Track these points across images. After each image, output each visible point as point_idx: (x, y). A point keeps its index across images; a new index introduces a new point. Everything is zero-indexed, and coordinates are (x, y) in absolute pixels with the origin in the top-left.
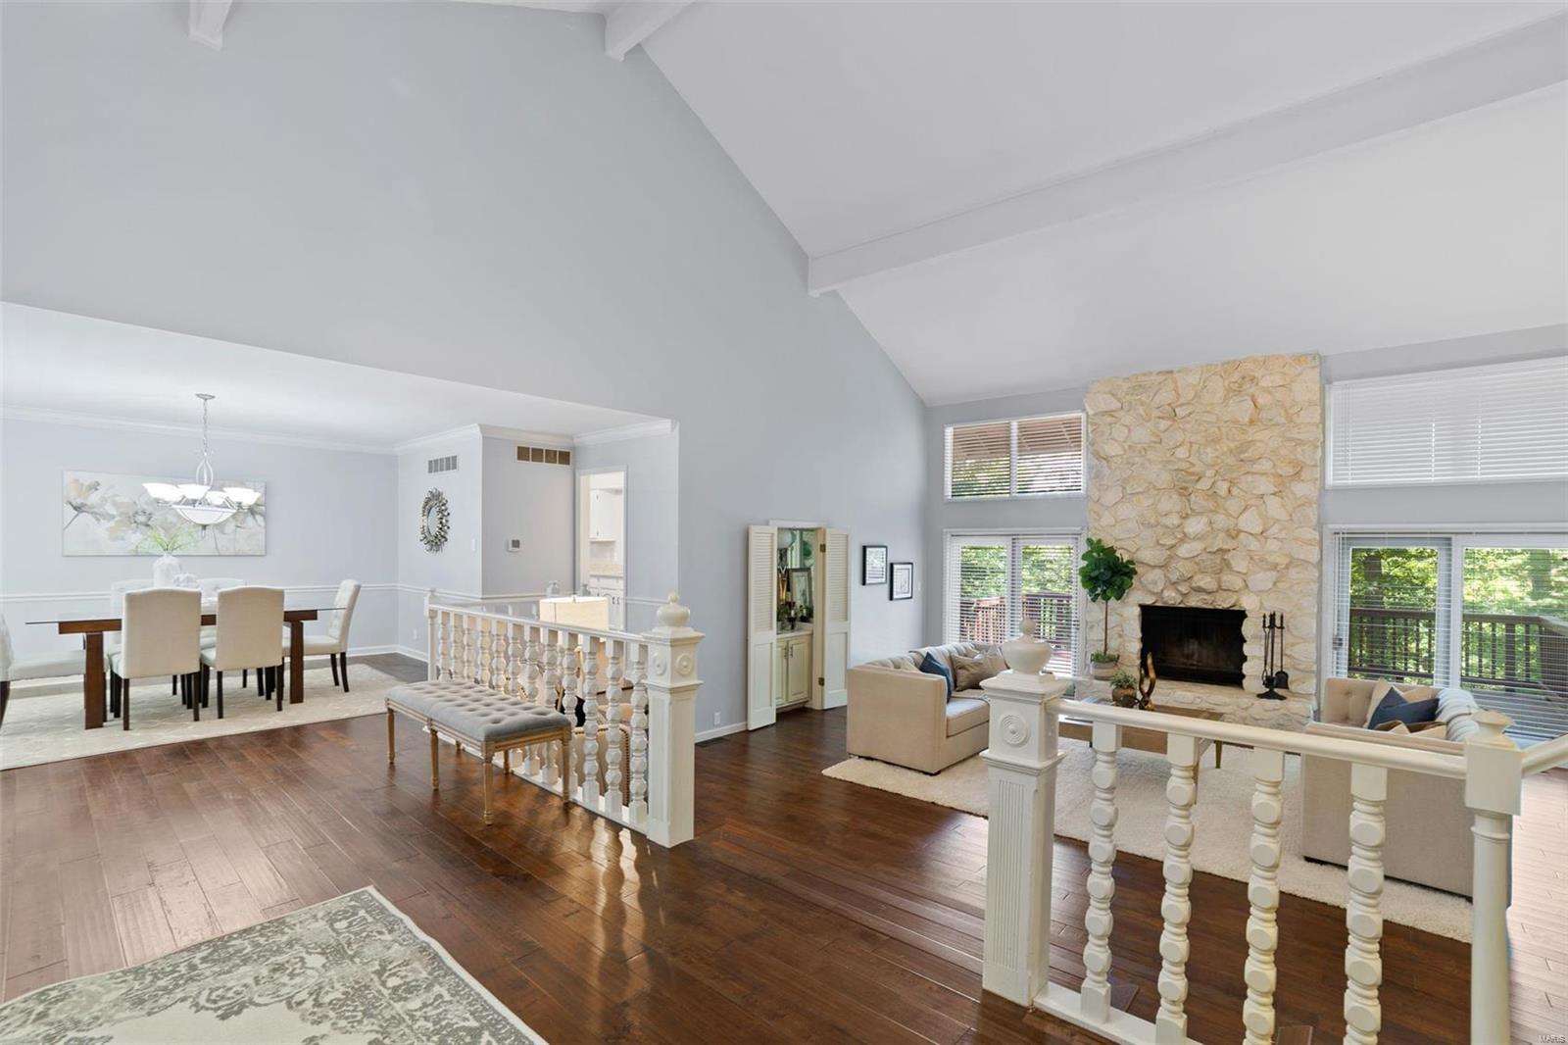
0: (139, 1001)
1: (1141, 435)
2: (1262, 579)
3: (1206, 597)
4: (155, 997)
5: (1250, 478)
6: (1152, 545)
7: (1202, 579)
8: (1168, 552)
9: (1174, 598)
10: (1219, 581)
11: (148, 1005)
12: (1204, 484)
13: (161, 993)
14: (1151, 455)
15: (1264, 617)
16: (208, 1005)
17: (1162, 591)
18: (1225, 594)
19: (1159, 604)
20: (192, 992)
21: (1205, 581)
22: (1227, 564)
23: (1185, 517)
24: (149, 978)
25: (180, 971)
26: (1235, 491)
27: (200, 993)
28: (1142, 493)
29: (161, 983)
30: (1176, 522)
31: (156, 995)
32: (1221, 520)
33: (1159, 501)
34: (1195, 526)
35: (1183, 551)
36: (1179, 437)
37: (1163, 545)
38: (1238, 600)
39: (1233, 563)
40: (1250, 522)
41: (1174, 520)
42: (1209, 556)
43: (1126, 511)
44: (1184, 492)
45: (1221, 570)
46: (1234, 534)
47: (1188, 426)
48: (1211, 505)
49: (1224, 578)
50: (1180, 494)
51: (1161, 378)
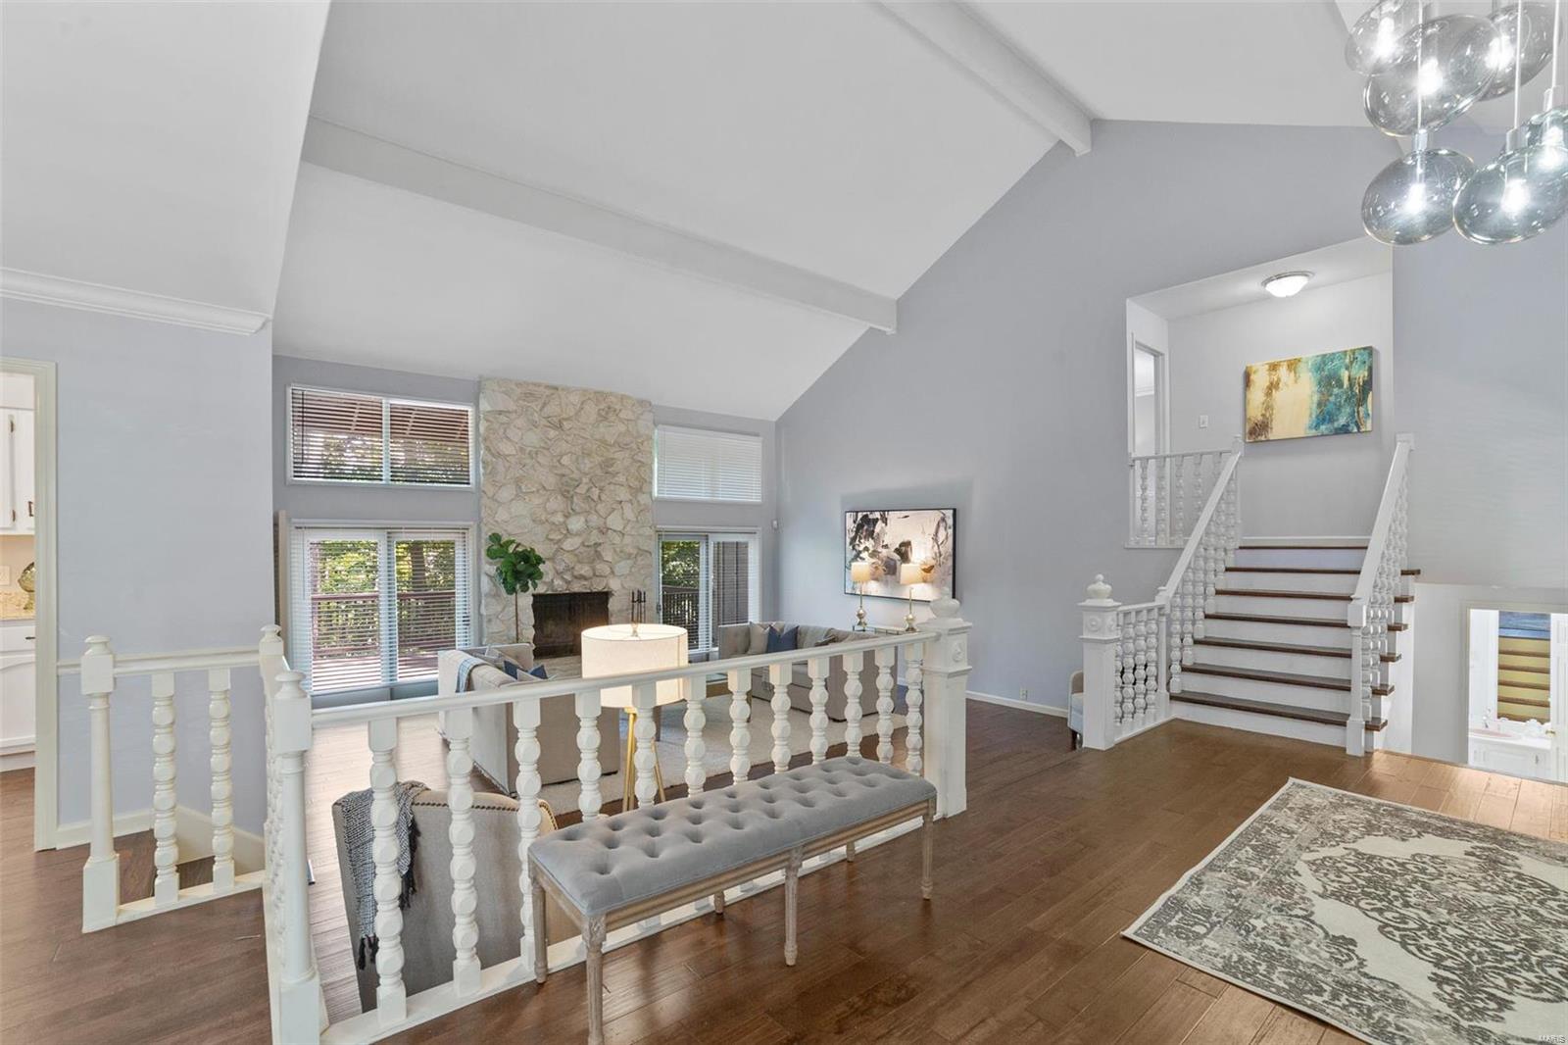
0: (1399, 1003)
1: (533, 439)
2: (623, 567)
3: (586, 583)
4: (1384, 995)
5: (612, 487)
6: (542, 540)
7: (582, 569)
8: (556, 546)
9: (561, 587)
10: (594, 570)
11: (1394, 994)
12: (582, 489)
13: (1377, 996)
14: (541, 459)
15: (633, 593)
16: (1354, 956)
17: (552, 580)
18: (598, 579)
19: (549, 592)
20: (1353, 975)
21: (584, 570)
22: (598, 555)
23: (567, 516)
24: (1376, 1015)
25: (1347, 1000)
26: (603, 497)
27: (1351, 970)
28: (533, 492)
29: (1369, 1002)
30: (562, 520)
31: (1382, 996)
32: (594, 519)
33: (548, 500)
34: (576, 524)
35: (568, 545)
36: (565, 446)
37: (551, 540)
38: (607, 584)
39: (603, 554)
40: (615, 522)
41: (559, 518)
42: (587, 549)
43: (520, 508)
44: (567, 494)
45: (594, 560)
46: (604, 531)
47: (569, 438)
48: (586, 506)
49: (598, 567)
50: (564, 496)
51: (548, 392)
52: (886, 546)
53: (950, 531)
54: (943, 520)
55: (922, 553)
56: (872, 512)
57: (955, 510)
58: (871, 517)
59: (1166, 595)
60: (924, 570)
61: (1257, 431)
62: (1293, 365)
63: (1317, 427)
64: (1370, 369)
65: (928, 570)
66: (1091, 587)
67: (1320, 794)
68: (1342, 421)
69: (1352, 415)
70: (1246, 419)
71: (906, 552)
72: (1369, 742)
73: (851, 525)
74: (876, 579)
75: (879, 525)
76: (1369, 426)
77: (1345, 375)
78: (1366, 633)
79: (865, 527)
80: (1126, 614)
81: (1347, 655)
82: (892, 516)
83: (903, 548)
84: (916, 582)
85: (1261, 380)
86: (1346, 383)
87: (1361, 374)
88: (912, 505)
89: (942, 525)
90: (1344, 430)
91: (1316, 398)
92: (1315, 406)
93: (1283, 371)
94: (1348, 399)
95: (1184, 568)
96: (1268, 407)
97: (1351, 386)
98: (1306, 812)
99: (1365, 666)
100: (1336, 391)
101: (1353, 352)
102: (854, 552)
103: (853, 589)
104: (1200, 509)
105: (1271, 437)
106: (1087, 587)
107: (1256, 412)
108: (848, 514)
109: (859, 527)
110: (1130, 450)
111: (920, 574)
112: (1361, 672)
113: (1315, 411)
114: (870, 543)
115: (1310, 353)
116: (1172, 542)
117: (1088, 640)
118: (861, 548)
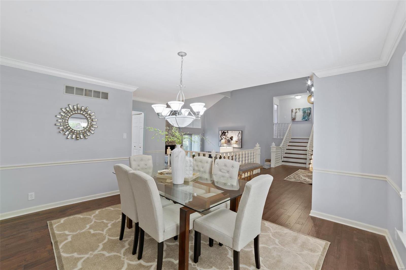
52: (228, 137)
53: (241, 135)
54: (240, 133)
55: (235, 139)
56: (225, 131)
57: (242, 131)
58: (225, 132)
59: (281, 145)
60: (236, 142)
61: (294, 119)
62: (299, 109)
63: (303, 119)
64: (310, 111)
65: (237, 142)
66: (272, 144)
67: (303, 171)
68: (306, 119)
69: (308, 118)
70: (292, 117)
71: (232, 138)
72: (309, 166)
73: (220, 133)
74: (226, 143)
75: (226, 134)
76: (310, 120)
77: (307, 111)
78: (309, 151)
79: (224, 134)
80: (277, 148)
81: (306, 159)
82: (229, 132)
83: (231, 138)
84: (234, 144)
85: (294, 111)
86: (307, 113)
87: (309, 112)
88: (233, 130)
89: (239, 134)
90: (307, 120)
91: (303, 115)
92: (302, 116)
93: (298, 110)
94: (307, 115)
95: (283, 142)
96: (295, 116)
97: (308, 113)
98: (301, 172)
99: (309, 155)
100: (305, 114)
101: (308, 108)
102: (221, 138)
103: (221, 145)
104: (285, 134)
105: (296, 121)
106: (271, 143)
107: (293, 117)
108: (220, 131)
109: (222, 134)
110: (274, 122)
111: (235, 142)
112: (308, 157)
113: (302, 117)
114: (224, 137)
115: (302, 107)
116: (280, 138)
117: (272, 152)
118: (223, 137)
